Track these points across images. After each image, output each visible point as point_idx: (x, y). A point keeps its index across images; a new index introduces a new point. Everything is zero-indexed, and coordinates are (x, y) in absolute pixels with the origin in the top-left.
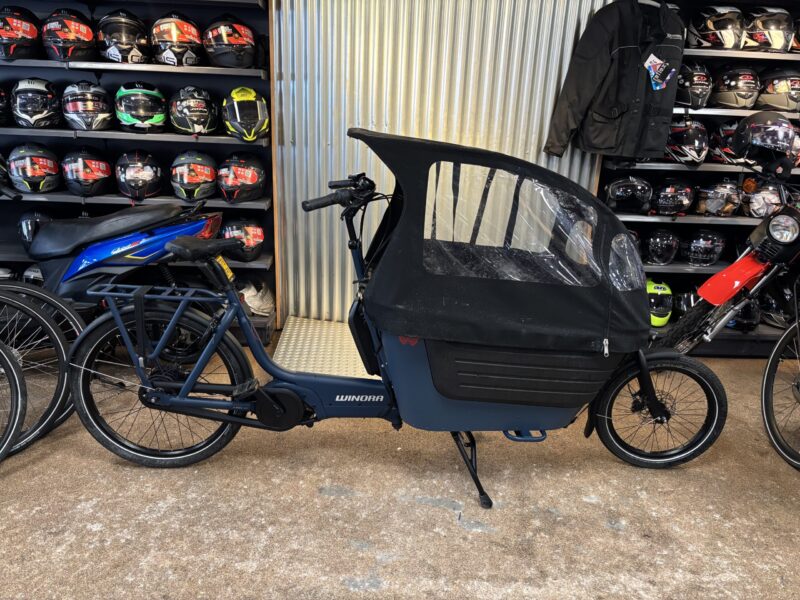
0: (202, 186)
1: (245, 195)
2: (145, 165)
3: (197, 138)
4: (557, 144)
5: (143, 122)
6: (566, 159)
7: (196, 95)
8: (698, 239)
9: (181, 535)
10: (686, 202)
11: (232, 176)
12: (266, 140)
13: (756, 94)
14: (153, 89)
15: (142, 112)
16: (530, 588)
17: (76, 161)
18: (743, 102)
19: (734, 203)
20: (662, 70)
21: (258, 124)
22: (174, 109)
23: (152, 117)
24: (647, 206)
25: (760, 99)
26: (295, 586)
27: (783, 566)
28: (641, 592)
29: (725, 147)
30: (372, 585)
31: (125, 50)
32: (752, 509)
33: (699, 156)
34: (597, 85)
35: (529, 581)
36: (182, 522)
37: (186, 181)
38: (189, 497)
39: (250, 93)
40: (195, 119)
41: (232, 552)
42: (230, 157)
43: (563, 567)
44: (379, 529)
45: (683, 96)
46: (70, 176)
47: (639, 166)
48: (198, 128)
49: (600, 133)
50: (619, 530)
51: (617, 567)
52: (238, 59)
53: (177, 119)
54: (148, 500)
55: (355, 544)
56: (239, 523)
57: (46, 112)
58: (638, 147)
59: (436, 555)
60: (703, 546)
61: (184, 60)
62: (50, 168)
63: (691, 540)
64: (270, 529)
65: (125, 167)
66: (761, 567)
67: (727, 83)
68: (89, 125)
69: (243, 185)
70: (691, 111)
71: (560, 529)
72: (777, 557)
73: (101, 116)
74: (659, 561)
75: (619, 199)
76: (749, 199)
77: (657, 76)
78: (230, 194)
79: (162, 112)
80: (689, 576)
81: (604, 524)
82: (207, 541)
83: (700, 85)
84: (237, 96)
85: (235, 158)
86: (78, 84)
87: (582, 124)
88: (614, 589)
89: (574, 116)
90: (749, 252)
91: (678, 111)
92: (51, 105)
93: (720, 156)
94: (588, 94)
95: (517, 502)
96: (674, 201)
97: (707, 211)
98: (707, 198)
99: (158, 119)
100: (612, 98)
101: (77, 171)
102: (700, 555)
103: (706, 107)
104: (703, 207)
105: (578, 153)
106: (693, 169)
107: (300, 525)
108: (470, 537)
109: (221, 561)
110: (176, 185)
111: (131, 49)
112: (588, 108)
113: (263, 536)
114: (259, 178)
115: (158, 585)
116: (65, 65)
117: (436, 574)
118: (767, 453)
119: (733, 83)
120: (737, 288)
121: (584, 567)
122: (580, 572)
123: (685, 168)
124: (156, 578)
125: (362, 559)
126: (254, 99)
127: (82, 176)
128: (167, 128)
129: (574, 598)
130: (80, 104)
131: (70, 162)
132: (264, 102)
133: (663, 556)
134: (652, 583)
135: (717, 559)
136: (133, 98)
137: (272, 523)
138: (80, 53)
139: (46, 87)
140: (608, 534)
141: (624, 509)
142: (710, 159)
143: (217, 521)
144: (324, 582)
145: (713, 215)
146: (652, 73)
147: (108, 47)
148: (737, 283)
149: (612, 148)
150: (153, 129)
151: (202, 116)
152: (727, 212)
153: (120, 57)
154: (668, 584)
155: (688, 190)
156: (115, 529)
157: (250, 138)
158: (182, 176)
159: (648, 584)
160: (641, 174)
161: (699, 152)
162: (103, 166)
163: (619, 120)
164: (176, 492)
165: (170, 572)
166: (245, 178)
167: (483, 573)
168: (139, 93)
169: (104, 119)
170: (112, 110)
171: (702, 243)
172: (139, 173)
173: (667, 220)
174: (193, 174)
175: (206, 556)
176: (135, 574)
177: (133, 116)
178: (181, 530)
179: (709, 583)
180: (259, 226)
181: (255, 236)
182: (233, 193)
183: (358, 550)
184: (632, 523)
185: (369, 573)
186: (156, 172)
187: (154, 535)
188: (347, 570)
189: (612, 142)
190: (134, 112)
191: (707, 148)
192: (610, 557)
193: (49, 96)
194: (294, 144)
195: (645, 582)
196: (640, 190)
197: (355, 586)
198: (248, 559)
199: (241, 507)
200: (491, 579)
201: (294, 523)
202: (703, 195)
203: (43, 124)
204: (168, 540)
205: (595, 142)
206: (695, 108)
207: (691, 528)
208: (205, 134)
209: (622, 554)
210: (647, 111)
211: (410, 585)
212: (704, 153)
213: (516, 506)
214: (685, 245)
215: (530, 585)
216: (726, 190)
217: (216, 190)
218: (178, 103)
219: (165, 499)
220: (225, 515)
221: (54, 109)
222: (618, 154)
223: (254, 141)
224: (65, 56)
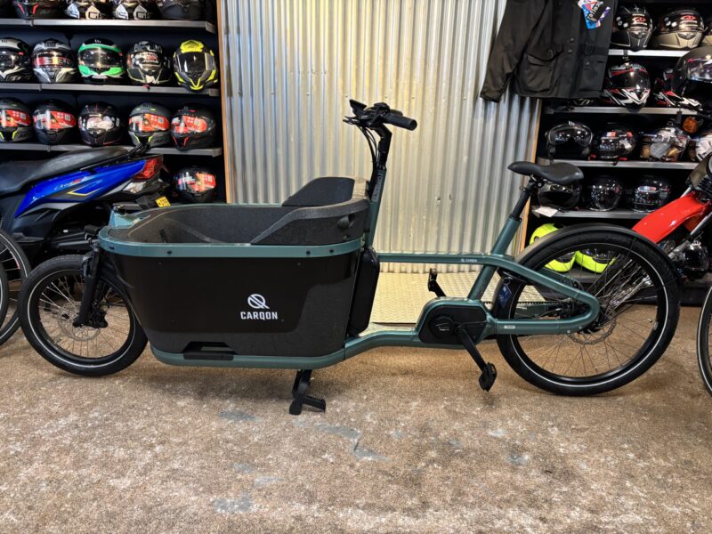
0: (155, 134)
1: (194, 143)
2: (104, 115)
3: (148, 88)
4: (493, 89)
5: (99, 73)
6: (504, 105)
7: (148, 48)
8: (643, 184)
9: (67, 450)
10: (628, 146)
11: (182, 125)
12: (214, 90)
13: (699, 34)
14: (111, 44)
15: (99, 65)
16: (406, 518)
17: (43, 112)
18: (684, 43)
19: (678, 147)
20: (596, 8)
21: (204, 73)
22: (128, 62)
23: (108, 69)
24: (587, 151)
25: (704, 41)
26: (160, 505)
27: (696, 509)
28: (529, 529)
29: (669, 90)
30: (241, 507)
31: (82, 7)
32: (672, 449)
33: (640, 98)
34: (532, 27)
35: (409, 511)
36: (74, 438)
37: (141, 129)
38: (91, 416)
39: (198, 45)
40: (147, 70)
41: (112, 469)
42: (182, 108)
43: (448, 498)
44: (267, 452)
45: (620, 38)
46: (38, 127)
47: (577, 110)
48: (150, 79)
49: (536, 76)
50: (520, 464)
51: (508, 501)
52: (183, 11)
53: (131, 70)
54: (51, 417)
55: (237, 466)
56: (129, 442)
57: (17, 67)
58: (574, 88)
59: (318, 480)
60: (609, 485)
61: (135, 14)
62: (23, 121)
63: (597, 478)
64: (158, 449)
65: (87, 118)
66: (670, 509)
67: (668, 24)
68: (53, 78)
69: (193, 133)
70: (630, 53)
71: (456, 461)
72: (692, 500)
73: (64, 70)
74: (555, 497)
75: (559, 145)
76: (695, 143)
77: (591, 15)
78: (180, 140)
79: (120, 66)
80: (587, 515)
81: (505, 458)
82: (90, 458)
83: (638, 25)
84: (185, 48)
85: (186, 108)
86: (45, 42)
87: (518, 66)
88: (499, 524)
89: (510, 59)
90: (690, 192)
91: (613, 52)
92: (23, 63)
93: (664, 100)
94: (523, 37)
95: (417, 433)
96: (615, 146)
97: (651, 156)
98: (651, 143)
99: (115, 72)
100: (548, 40)
101: (44, 121)
102: (604, 494)
103: (647, 49)
104: (647, 151)
105: (516, 98)
106: (633, 112)
107: (189, 445)
108: (358, 465)
109: (96, 477)
110: (132, 134)
111: (89, 6)
112: (524, 51)
113: (149, 454)
114: (208, 127)
115: (28, 495)
116: (30, 23)
117: (311, 498)
118: (699, 395)
119: (674, 24)
120: (673, 226)
121: (472, 500)
122: (466, 505)
123: (625, 111)
124: (29, 489)
125: (240, 481)
126: (200, 51)
127: (48, 127)
128: (124, 80)
129: (452, 531)
130: (46, 60)
131: (37, 114)
132: (212, 54)
133: (561, 493)
134: (543, 520)
135: (623, 499)
136: (92, 53)
137: (162, 443)
138: (44, 12)
139: (18, 45)
140: (506, 468)
141: (529, 444)
142: (652, 102)
143: (109, 440)
144: (193, 502)
145: (657, 160)
146: (586, 13)
147: (69, 5)
148: (674, 223)
149: (547, 90)
150: (110, 81)
151: (154, 68)
152: (671, 157)
153: (78, 14)
154: (560, 522)
155: (630, 134)
156: (9, 441)
157: (196, 87)
158: (137, 125)
159: (538, 521)
160: (580, 118)
161: (639, 95)
162: (67, 117)
163: (554, 62)
164: (81, 411)
165: (44, 484)
166: (196, 127)
167: (361, 501)
168: (98, 48)
169: (68, 73)
170: (75, 65)
171: (646, 189)
172: (100, 123)
173: (609, 164)
174: (146, 123)
175: (84, 472)
176: (10, 484)
177: (91, 68)
178: (71, 445)
179: (607, 523)
180: (211, 172)
181: (206, 182)
182: (183, 139)
183: (238, 472)
184: (534, 458)
185: (241, 495)
186: (114, 122)
187: (43, 448)
188: (222, 492)
189: (547, 85)
190: (92, 65)
191: (649, 91)
192: (503, 491)
193: (20, 53)
194: (241, 94)
195: (536, 518)
196: (580, 135)
197: (223, 508)
198: (124, 476)
199: (136, 427)
200: (368, 507)
201: (185, 443)
202: (647, 140)
203: (14, 78)
204: (54, 454)
205: (530, 85)
206: (635, 49)
207: (599, 465)
208: (156, 85)
209: (516, 488)
210: (581, 52)
211: (280, 509)
212: (645, 95)
213: (415, 437)
214: (629, 192)
215: (408, 515)
216: (668, 133)
217: (169, 139)
218: (132, 56)
219: (66, 416)
220: (119, 433)
221: (25, 66)
222: (552, 96)
223: (201, 90)
224: (30, 14)
